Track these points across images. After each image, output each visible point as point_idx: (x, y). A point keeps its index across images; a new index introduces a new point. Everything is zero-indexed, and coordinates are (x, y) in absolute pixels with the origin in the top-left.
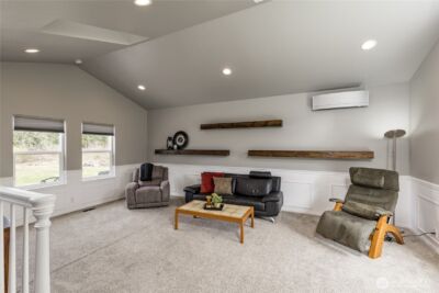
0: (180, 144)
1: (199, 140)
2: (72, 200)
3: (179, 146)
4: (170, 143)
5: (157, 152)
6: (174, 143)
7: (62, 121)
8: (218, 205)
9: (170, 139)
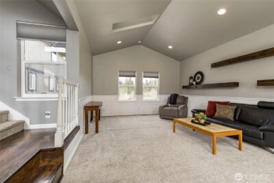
0: (198, 81)
1: (212, 76)
2: (139, 109)
3: (197, 82)
4: (191, 81)
5: (184, 87)
6: (194, 80)
7: (134, 72)
8: (203, 121)
9: (191, 78)
